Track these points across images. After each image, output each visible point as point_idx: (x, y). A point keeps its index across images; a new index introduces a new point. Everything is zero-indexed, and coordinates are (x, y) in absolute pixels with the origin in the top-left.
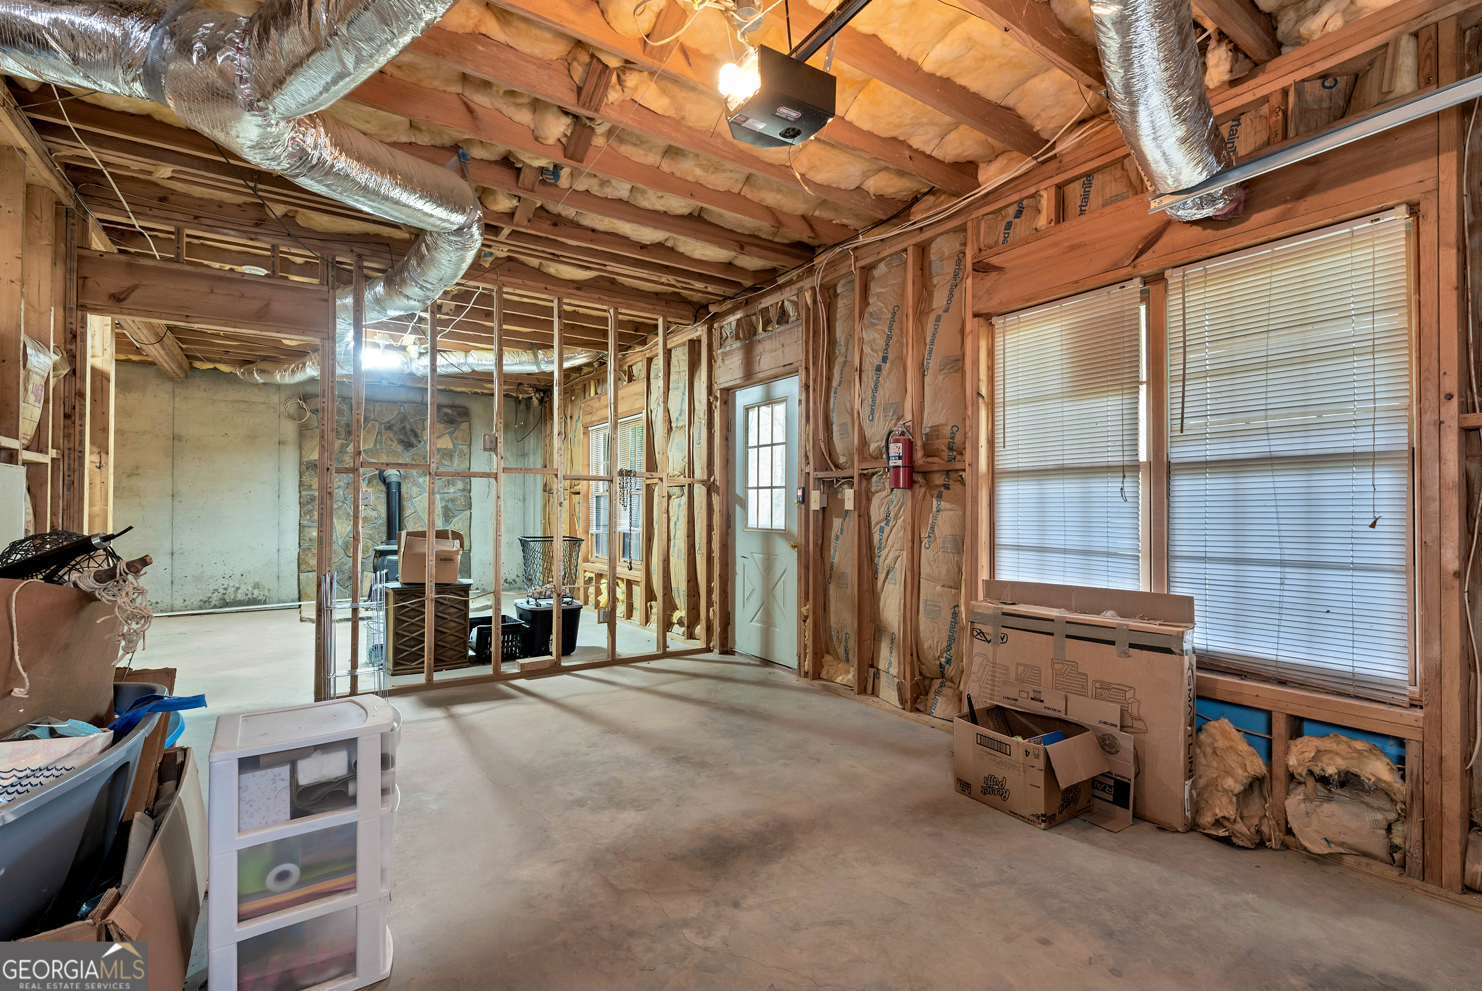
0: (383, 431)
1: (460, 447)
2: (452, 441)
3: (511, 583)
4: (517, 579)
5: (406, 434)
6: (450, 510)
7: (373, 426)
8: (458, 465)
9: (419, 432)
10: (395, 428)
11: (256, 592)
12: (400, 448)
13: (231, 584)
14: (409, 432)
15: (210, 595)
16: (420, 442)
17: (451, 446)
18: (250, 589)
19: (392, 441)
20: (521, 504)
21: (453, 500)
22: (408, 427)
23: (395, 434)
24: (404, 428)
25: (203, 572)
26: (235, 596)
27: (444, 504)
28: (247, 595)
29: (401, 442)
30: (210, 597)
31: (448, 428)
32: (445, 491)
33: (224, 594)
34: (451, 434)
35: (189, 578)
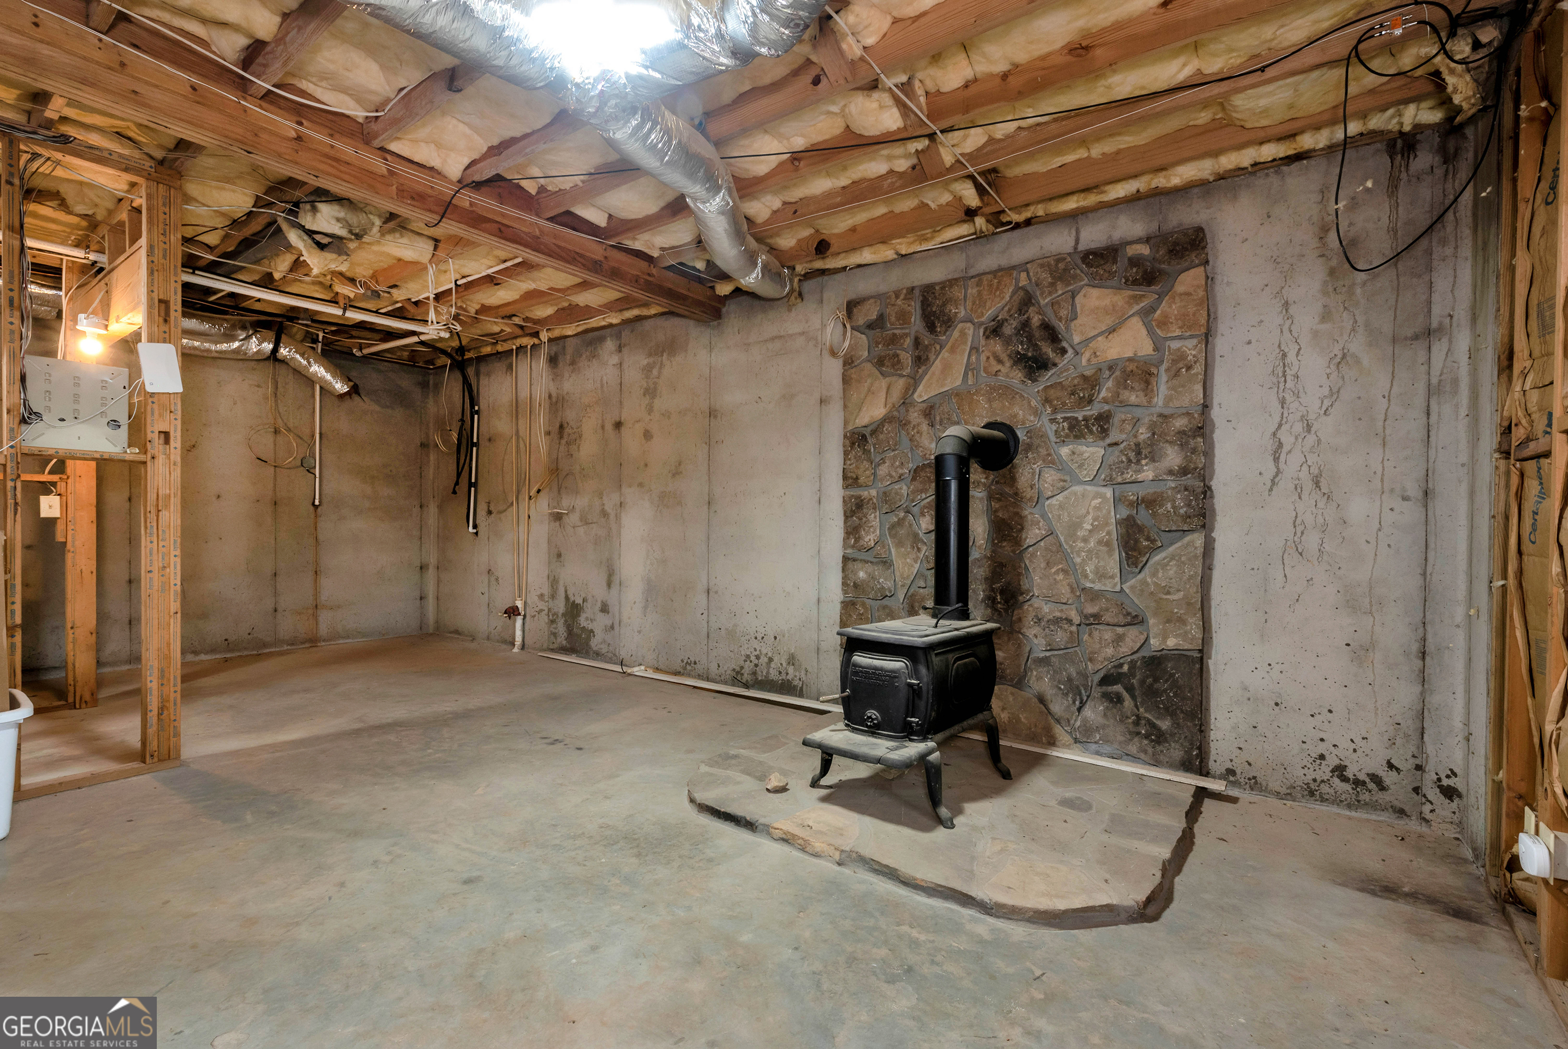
0: (983, 342)
1: (1175, 345)
2: (1151, 332)
3: (1357, 783)
4: (1389, 778)
5: (1030, 338)
6: (1140, 529)
7: (963, 334)
8: (1168, 399)
9: (1061, 327)
10: (1008, 330)
11: (791, 670)
12: (1016, 376)
13: (764, 652)
14: (1037, 334)
15: (742, 663)
16: (1064, 351)
17: (1146, 348)
18: (784, 665)
19: (1000, 361)
20: (1410, 513)
21: (1151, 502)
22: (1036, 320)
23: (1007, 342)
24: (1026, 324)
25: (735, 625)
26: (768, 673)
27: (1124, 512)
28: (780, 673)
29: (1019, 360)
30: (742, 668)
31: (1137, 299)
32: (1129, 476)
33: (756, 665)
34: (1146, 313)
35: (723, 632)
